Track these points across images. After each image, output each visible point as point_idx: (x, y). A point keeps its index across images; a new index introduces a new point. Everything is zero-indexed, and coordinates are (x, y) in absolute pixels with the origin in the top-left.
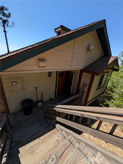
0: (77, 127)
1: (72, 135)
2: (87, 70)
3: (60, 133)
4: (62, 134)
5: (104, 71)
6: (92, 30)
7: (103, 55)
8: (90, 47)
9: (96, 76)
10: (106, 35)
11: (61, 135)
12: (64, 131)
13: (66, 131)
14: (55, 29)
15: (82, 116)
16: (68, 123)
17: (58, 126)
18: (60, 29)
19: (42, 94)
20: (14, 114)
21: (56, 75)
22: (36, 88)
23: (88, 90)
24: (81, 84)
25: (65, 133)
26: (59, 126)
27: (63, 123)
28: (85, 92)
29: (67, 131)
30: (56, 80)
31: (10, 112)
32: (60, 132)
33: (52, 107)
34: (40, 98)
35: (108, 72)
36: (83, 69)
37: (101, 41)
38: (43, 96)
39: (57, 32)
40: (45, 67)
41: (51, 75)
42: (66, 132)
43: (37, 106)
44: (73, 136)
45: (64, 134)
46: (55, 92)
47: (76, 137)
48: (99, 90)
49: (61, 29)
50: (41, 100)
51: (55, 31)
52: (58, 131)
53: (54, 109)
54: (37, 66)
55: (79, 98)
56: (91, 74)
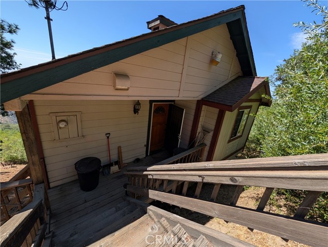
0: (191, 206)
1: (180, 223)
2: (211, 100)
3: (155, 222)
4: (161, 224)
5: (241, 105)
6: (219, 23)
7: (240, 74)
8: (216, 57)
9: (227, 112)
10: (245, 35)
11: (159, 225)
12: (164, 217)
13: (168, 216)
14: (147, 22)
15: (203, 180)
16: (173, 200)
17: (151, 209)
18: (158, 22)
19: (119, 148)
20: (59, 188)
21: (148, 111)
22: (108, 135)
23: (211, 142)
24: (199, 129)
25: (166, 221)
26: (154, 210)
27: (163, 200)
28: (206, 145)
29: (171, 217)
30: (148, 120)
31: (52, 185)
32: (156, 220)
33: (140, 171)
34: (114, 157)
35: (250, 107)
36: (203, 99)
37: (236, 48)
38: (121, 153)
39: (153, 29)
40: (127, 90)
41: (139, 110)
42: (168, 219)
43: (109, 172)
44: (183, 225)
45: (165, 223)
46: (147, 146)
47: (190, 226)
48: (234, 141)
49: (160, 22)
50: (118, 161)
51: (148, 26)
52: (153, 219)
53: (145, 173)
54: (112, 88)
55: (194, 158)
56: (218, 110)
